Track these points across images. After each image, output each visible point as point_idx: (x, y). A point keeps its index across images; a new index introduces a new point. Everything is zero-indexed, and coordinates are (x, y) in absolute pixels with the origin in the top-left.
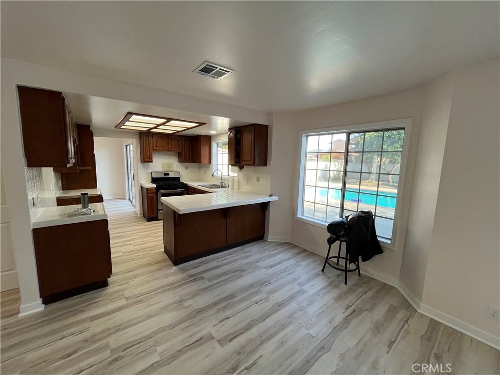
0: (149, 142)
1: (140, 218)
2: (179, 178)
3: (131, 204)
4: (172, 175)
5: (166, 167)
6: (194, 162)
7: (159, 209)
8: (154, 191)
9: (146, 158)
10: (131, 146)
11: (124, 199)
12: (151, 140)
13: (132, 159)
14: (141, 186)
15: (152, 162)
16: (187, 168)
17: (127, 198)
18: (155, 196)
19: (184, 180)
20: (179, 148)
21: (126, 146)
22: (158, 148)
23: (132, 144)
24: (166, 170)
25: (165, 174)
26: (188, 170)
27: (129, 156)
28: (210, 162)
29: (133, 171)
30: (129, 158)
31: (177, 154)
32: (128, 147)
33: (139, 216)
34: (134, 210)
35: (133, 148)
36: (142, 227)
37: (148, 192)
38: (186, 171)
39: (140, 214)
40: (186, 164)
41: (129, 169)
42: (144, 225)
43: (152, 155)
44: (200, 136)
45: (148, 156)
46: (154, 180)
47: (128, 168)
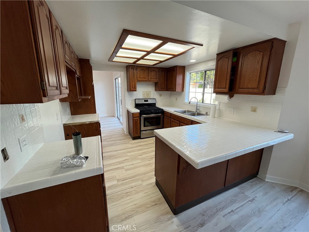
0: (134, 73)
1: (127, 135)
2: (155, 104)
3: (119, 121)
4: (150, 102)
5: (146, 95)
6: (167, 90)
7: (141, 130)
8: (138, 115)
9: (131, 88)
10: (119, 79)
11: (114, 116)
12: (135, 72)
13: (120, 89)
14: (128, 110)
15: (136, 91)
16: (161, 95)
17: (116, 116)
18: (139, 120)
19: (159, 105)
20: (156, 79)
21: (115, 79)
22: (140, 79)
23: (120, 77)
24: (146, 97)
25: (145, 101)
26: (162, 96)
27: (117, 86)
28: (183, 90)
29: (120, 98)
30: (117, 88)
31: (154, 83)
32: (117, 80)
33: (126, 133)
34: (121, 126)
35: (121, 80)
36: (130, 146)
37: (134, 116)
38: (161, 97)
39: (127, 132)
40: (161, 92)
41: (118, 96)
42: (131, 144)
43: (136, 86)
44: (176, 66)
45: (134, 86)
46: (137, 106)
47: (116, 95)
